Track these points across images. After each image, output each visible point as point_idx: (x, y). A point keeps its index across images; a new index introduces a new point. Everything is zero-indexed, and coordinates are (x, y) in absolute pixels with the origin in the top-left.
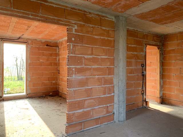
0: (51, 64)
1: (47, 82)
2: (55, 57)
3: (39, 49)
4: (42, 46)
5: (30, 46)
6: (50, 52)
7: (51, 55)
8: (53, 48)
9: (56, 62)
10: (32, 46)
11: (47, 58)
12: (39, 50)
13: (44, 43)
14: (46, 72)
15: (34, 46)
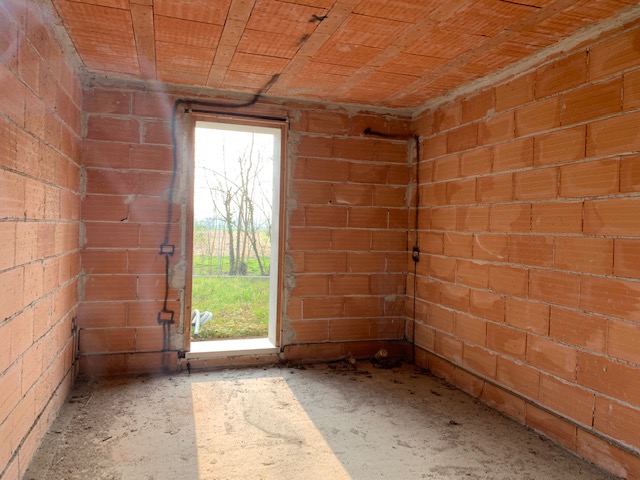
0: (379, 219)
1: (363, 296)
2: (396, 186)
3: (333, 147)
4: (346, 136)
5: (295, 137)
6: (377, 163)
7: (383, 175)
8: (393, 141)
9: (401, 208)
10: (304, 133)
11: (363, 189)
12: (333, 154)
13: (355, 119)
14: (358, 252)
15: (313, 135)
